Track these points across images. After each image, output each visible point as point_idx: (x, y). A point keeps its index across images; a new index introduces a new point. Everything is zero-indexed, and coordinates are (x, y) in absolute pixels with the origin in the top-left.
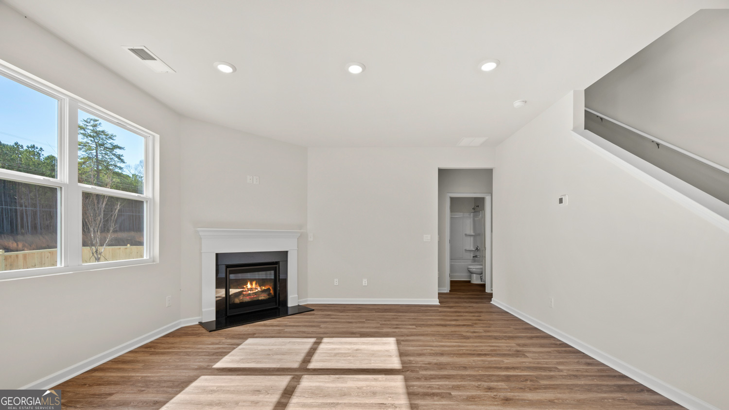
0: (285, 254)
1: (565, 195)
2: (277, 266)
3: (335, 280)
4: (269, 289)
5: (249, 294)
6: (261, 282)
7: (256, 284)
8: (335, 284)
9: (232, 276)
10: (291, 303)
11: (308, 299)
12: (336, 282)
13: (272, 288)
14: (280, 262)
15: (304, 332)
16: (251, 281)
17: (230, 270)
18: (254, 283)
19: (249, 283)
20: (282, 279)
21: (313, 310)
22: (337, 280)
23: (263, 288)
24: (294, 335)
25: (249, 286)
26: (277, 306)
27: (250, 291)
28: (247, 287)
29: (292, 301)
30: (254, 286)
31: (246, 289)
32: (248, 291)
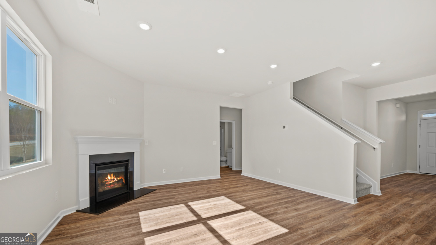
0: (132, 154)
1: (286, 125)
2: (128, 162)
3: (164, 170)
4: (122, 179)
5: (110, 184)
6: (116, 175)
7: (113, 176)
8: (164, 172)
9: (99, 172)
10: (136, 188)
11: (145, 184)
12: (164, 171)
13: (124, 178)
14: (130, 160)
15: (170, 202)
16: (110, 174)
17: (98, 168)
18: (112, 175)
19: (109, 175)
20: (131, 171)
21: (156, 190)
22: (165, 170)
23: (118, 179)
24: (163, 205)
25: (109, 178)
26: (128, 191)
27: (111, 181)
28: (108, 178)
29: (137, 186)
30: (112, 178)
31: (108, 181)
32: (109, 182)
